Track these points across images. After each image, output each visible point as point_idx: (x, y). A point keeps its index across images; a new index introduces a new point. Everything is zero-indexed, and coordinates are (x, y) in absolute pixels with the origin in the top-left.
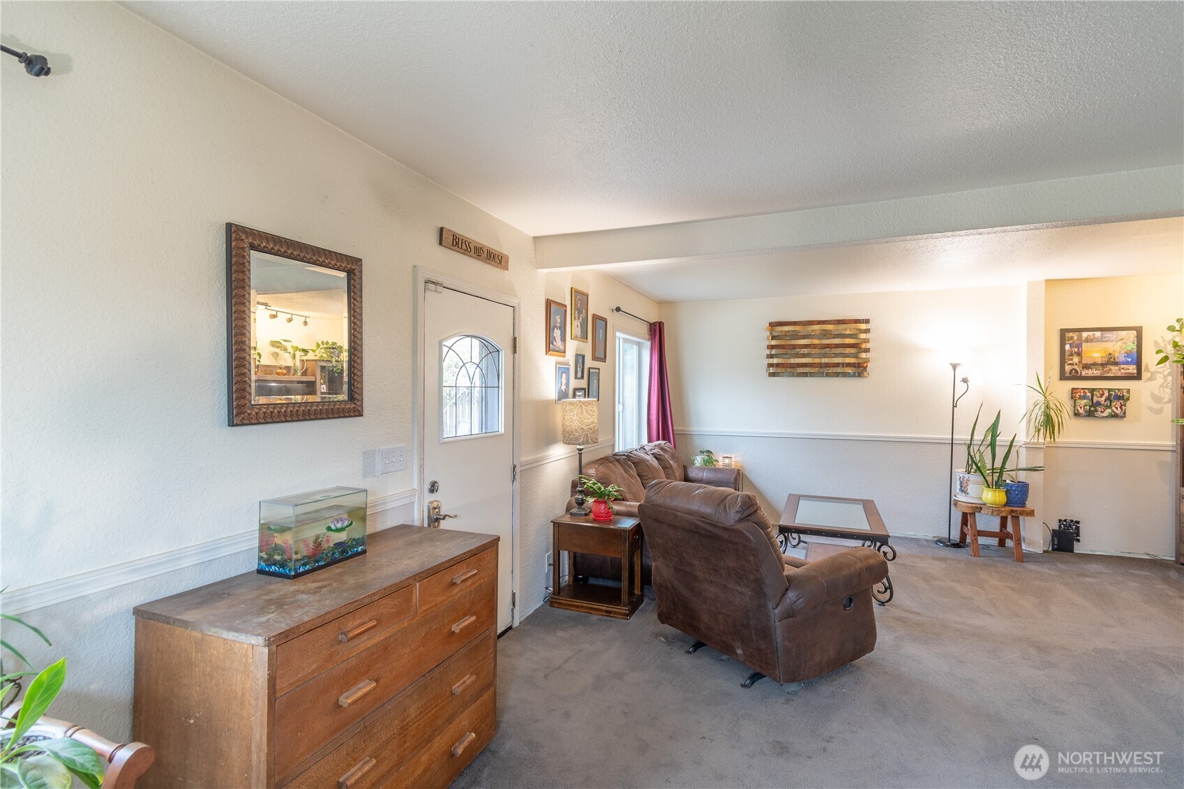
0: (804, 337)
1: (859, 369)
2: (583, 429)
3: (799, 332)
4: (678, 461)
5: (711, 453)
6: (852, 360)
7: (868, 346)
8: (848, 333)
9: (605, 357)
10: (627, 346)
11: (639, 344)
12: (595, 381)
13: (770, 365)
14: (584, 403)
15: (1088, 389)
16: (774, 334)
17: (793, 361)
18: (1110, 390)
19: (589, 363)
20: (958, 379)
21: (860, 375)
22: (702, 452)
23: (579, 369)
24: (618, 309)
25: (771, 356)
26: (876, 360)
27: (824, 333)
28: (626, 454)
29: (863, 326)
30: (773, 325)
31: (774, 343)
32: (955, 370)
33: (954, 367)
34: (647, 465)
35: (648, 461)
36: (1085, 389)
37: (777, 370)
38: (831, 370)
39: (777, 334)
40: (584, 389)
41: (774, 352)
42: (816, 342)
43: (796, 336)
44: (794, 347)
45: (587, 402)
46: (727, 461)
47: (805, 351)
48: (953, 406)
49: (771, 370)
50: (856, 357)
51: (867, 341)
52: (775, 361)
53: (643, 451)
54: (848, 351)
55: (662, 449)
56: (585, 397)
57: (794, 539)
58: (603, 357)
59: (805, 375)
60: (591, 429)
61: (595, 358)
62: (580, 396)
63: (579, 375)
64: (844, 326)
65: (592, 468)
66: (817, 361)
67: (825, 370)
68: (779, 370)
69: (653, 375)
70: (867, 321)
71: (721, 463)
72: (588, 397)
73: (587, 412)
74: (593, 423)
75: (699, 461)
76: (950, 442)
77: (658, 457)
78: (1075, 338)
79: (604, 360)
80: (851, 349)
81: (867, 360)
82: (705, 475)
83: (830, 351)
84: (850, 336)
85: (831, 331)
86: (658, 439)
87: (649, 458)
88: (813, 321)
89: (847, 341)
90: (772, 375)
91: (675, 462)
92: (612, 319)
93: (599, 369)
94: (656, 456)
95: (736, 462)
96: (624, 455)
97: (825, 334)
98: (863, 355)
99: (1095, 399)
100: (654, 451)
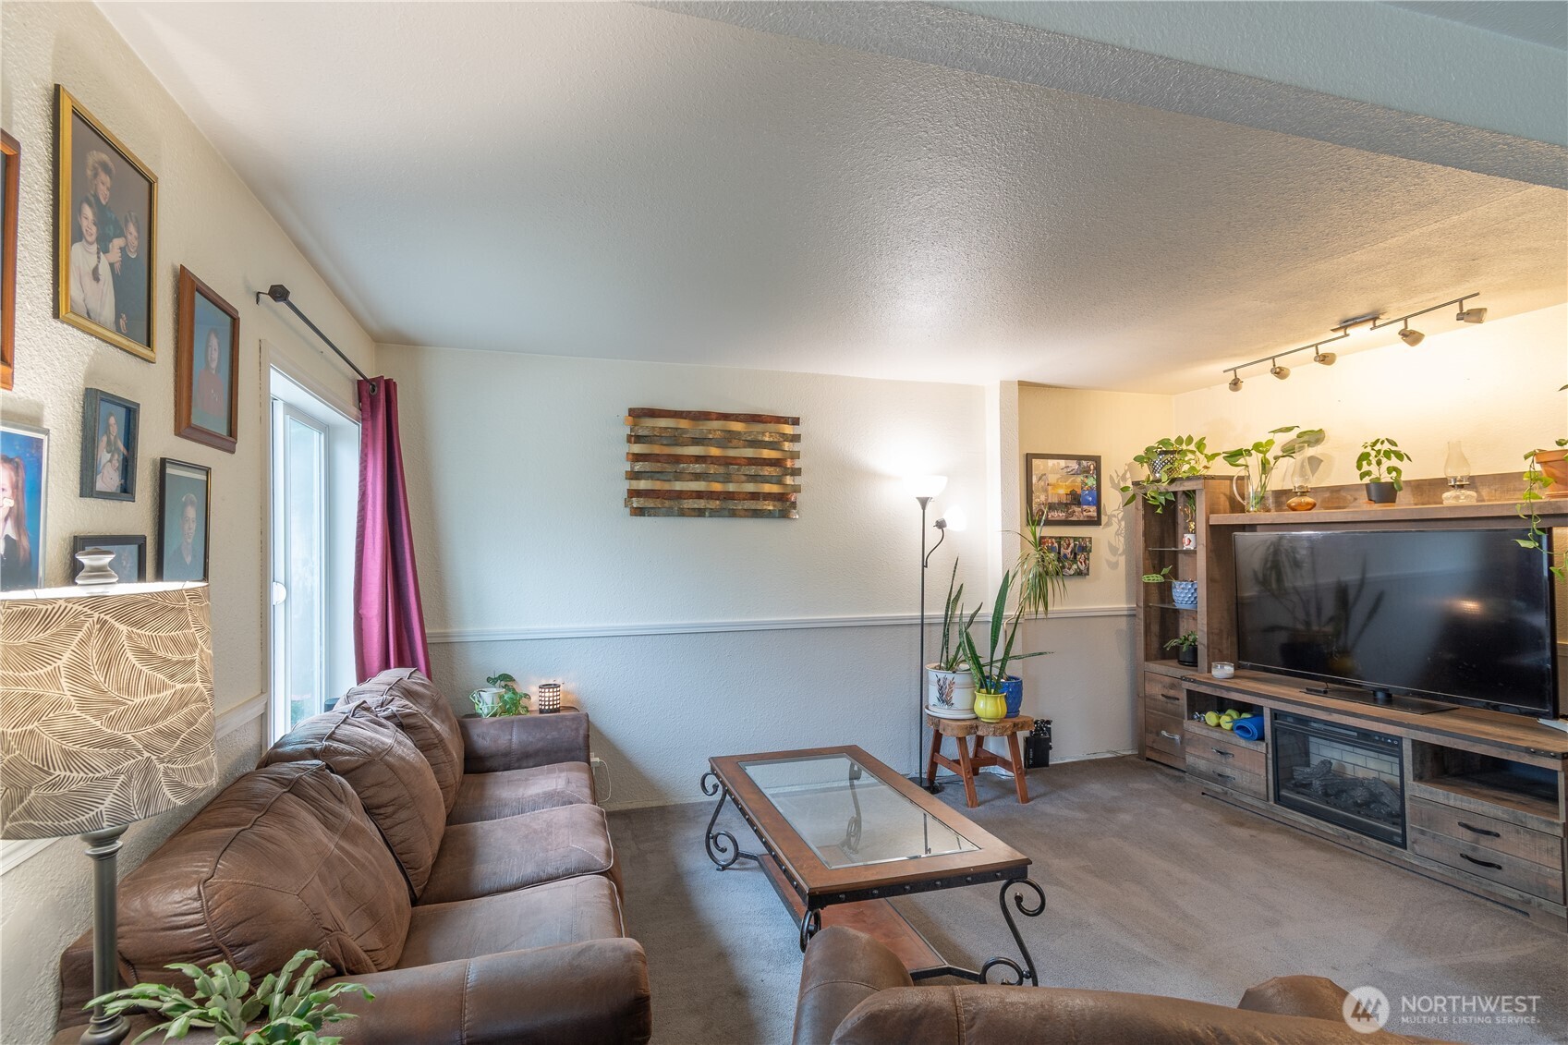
0: (696, 441)
1: (784, 505)
2: (119, 743)
3: (684, 431)
4: (448, 717)
5: (511, 679)
6: (775, 489)
7: (797, 464)
8: (767, 439)
9: (232, 431)
10: (298, 429)
11: (327, 429)
12: (191, 513)
13: (633, 493)
14: (128, 610)
15: (1056, 538)
16: (641, 433)
17: (678, 486)
18: (1075, 539)
19: (157, 438)
20: (930, 523)
21: (784, 515)
22: (492, 681)
23: (104, 456)
24: (279, 293)
25: (634, 476)
26: (810, 488)
27: (727, 436)
28: (318, 746)
29: (788, 429)
30: (637, 414)
31: (637, 448)
32: (924, 509)
33: (924, 502)
34: (390, 766)
35: (389, 751)
36: (1052, 537)
37: (645, 503)
38: (740, 506)
39: (645, 433)
40: (140, 542)
41: (638, 467)
42: (714, 451)
43: (676, 438)
44: (677, 459)
45: (147, 602)
46: (548, 694)
47: (698, 468)
48: (923, 567)
49: (636, 503)
50: (780, 482)
51: (795, 455)
52: (643, 485)
53: (362, 719)
54: (767, 471)
55: (409, 694)
56: (141, 576)
57: (724, 850)
58: (223, 431)
59: (700, 513)
60: (171, 734)
61: (185, 427)
62: (99, 572)
63: (109, 478)
64: (758, 427)
65: (181, 882)
66: (717, 487)
67: (727, 506)
68: (649, 503)
69: (370, 507)
70: (796, 421)
71: (534, 699)
72: (159, 575)
73: (144, 654)
74: (182, 700)
75: (487, 701)
76: (920, 621)
77: (405, 721)
78: (1042, 467)
79: (227, 440)
80: (772, 469)
81: (797, 489)
82: (515, 738)
83: (739, 470)
84: (773, 446)
85: (739, 433)
86: (386, 665)
87: (388, 737)
88: (709, 413)
89: (767, 454)
90: (639, 512)
91: (443, 722)
92: (257, 324)
93: (207, 471)
94: (404, 724)
95: (567, 693)
96: (313, 754)
97: (729, 439)
98: (789, 480)
99: (1062, 550)
100: (393, 708)
